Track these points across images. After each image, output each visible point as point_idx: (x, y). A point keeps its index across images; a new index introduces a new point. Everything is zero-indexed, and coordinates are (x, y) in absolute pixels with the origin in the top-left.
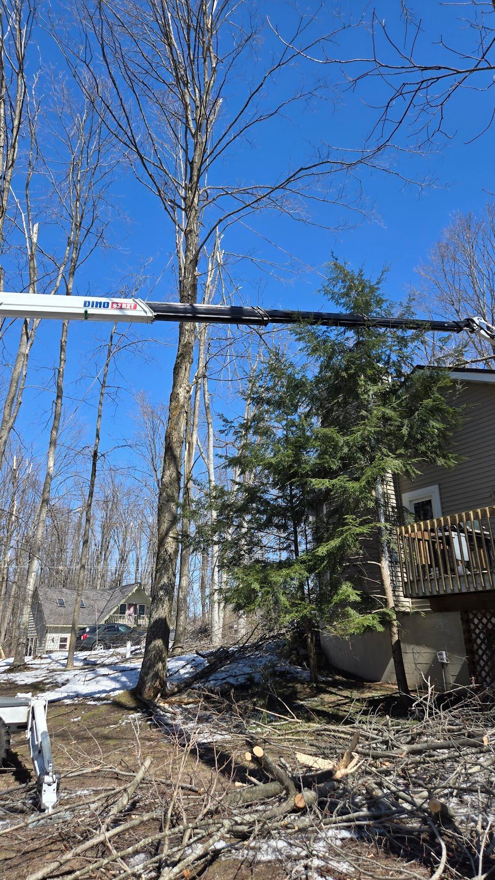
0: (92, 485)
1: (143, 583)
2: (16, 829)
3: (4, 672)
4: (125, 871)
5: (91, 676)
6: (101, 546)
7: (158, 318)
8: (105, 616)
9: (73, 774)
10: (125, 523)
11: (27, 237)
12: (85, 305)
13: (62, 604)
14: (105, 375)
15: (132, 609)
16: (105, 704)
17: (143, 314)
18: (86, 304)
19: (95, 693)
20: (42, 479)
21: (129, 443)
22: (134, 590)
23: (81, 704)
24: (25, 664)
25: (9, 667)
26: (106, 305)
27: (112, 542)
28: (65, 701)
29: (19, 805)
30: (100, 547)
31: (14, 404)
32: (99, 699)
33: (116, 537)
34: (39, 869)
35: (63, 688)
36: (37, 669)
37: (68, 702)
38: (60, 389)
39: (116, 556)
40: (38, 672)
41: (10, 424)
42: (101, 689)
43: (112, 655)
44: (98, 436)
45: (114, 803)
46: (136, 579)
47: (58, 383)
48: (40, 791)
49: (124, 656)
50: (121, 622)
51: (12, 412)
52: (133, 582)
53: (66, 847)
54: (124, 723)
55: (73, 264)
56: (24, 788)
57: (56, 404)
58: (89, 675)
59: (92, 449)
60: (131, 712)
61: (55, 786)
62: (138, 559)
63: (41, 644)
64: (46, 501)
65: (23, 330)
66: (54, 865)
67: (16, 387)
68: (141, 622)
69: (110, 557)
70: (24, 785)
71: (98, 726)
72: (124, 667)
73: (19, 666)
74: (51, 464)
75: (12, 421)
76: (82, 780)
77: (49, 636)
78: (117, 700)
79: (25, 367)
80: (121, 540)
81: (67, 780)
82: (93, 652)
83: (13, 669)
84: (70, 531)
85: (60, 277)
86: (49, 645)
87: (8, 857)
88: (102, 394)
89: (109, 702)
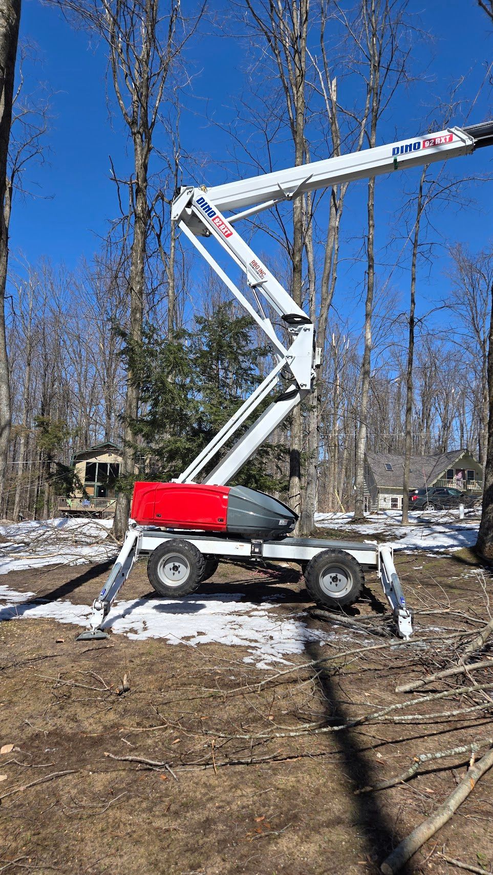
0: (411, 353)
1: (469, 449)
2: (381, 648)
3: (348, 523)
4: (489, 702)
5: (427, 532)
6: (423, 414)
7: (479, 144)
8: (433, 480)
9: (424, 613)
10: (445, 390)
11: (326, 98)
12: (394, 154)
13: (389, 468)
14: (416, 234)
15: (460, 474)
16: (445, 558)
17: (462, 144)
18: (395, 152)
19: (434, 547)
20: (361, 353)
21: (448, 303)
22: (461, 457)
23: (421, 556)
24: (364, 518)
25: (350, 519)
26: (416, 147)
27: (433, 409)
28: (406, 551)
29: (379, 629)
30: (421, 415)
31: (330, 281)
32: (438, 553)
33: (437, 405)
34: (405, 683)
35: (402, 540)
36: (375, 523)
37: (409, 552)
38: (371, 259)
39: (439, 423)
40: (377, 525)
41: (328, 301)
42: (439, 544)
43: (445, 516)
44: (413, 301)
45: (468, 642)
46: (461, 446)
47: (368, 251)
48: (397, 622)
49: (457, 517)
50: (450, 486)
51: (329, 288)
52: (459, 448)
53: (427, 671)
54: (466, 577)
55: (374, 114)
56: (381, 617)
57: (368, 273)
58: (425, 531)
59: (408, 316)
60: (473, 567)
61: (409, 619)
62: (462, 425)
63: (374, 502)
64: (366, 373)
65: (331, 202)
66: (419, 683)
67: (330, 263)
68: (470, 487)
69: (432, 425)
70: (381, 615)
71: (440, 576)
72: (460, 526)
73: (359, 519)
74: (369, 336)
75: (330, 297)
76: (433, 618)
77: (381, 496)
78: (456, 555)
79: (336, 240)
80: (442, 407)
81: (419, 616)
82: (426, 512)
83: (354, 521)
84: (390, 401)
85: (362, 134)
86: (382, 504)
87: (377, 668)
88: (414, 255)
89: (448, 556)
